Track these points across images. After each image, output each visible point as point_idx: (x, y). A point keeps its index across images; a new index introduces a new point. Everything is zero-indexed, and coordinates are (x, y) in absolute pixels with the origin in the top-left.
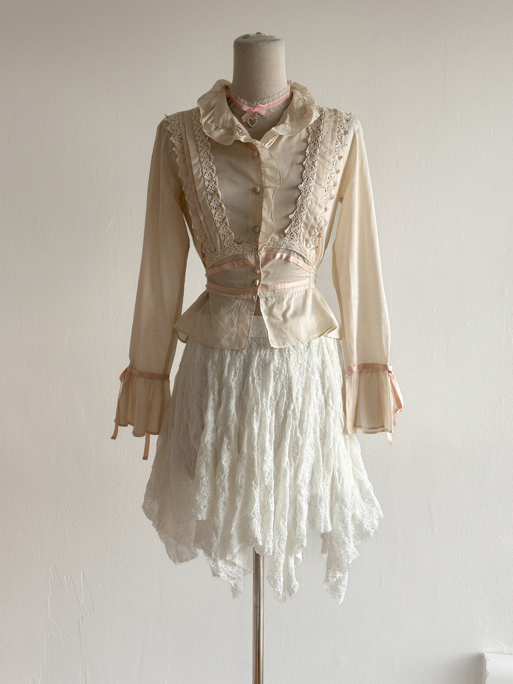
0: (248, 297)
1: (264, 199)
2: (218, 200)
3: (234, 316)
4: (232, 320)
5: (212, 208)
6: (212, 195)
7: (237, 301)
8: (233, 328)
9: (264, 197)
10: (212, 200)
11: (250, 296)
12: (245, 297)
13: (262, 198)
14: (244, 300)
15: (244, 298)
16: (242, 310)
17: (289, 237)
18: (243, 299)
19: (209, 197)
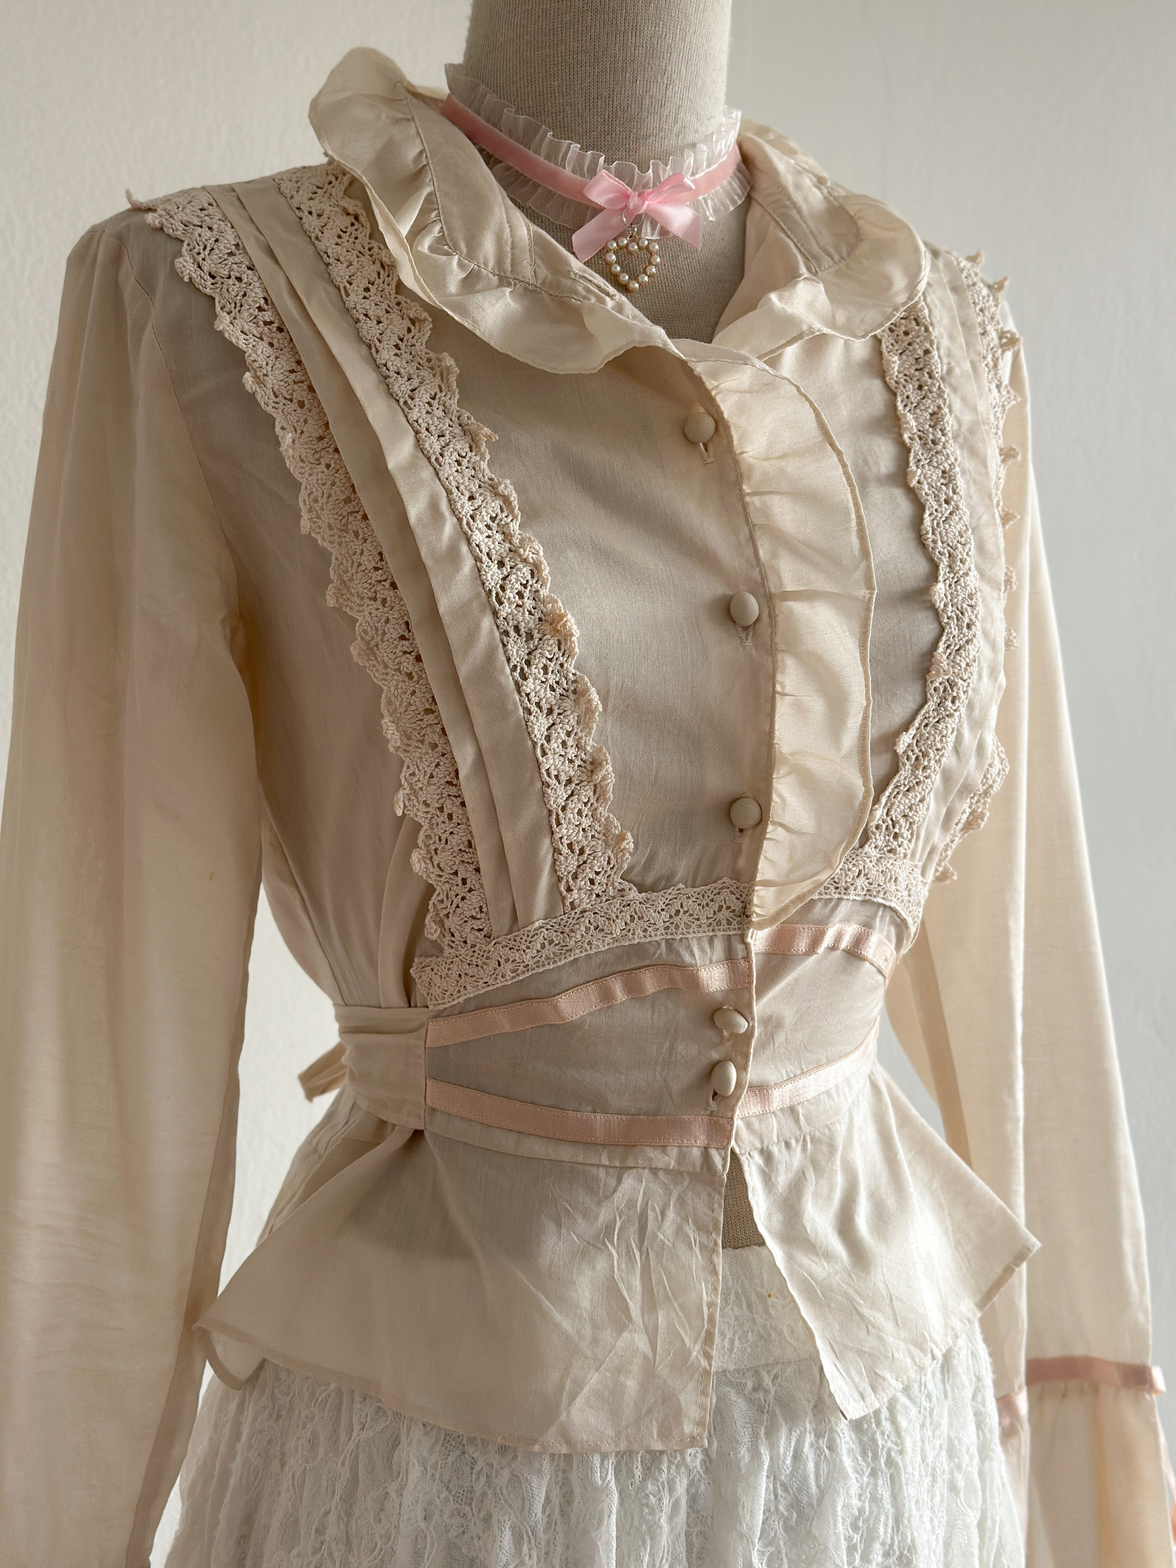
0: (682, 1157)
1: (779, 656)
2: (562, 665)
3: (624, 1266)
4: (612, 1291)
5: (534, 708)
6: (530, 636)
7: (628, 1182)
8: (626, 1335)
9: (782, 647)
10: (528, 663)
11: (696, 1152)
12: (670, 1159)
13: (771, 651)
14: (661, 1175)
15: (660, 1165)
16: (659, 1228)
17: (879, 843)
18: (654, 1171)
19: (517, 649)
